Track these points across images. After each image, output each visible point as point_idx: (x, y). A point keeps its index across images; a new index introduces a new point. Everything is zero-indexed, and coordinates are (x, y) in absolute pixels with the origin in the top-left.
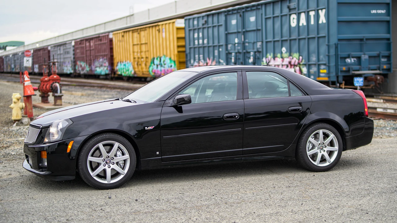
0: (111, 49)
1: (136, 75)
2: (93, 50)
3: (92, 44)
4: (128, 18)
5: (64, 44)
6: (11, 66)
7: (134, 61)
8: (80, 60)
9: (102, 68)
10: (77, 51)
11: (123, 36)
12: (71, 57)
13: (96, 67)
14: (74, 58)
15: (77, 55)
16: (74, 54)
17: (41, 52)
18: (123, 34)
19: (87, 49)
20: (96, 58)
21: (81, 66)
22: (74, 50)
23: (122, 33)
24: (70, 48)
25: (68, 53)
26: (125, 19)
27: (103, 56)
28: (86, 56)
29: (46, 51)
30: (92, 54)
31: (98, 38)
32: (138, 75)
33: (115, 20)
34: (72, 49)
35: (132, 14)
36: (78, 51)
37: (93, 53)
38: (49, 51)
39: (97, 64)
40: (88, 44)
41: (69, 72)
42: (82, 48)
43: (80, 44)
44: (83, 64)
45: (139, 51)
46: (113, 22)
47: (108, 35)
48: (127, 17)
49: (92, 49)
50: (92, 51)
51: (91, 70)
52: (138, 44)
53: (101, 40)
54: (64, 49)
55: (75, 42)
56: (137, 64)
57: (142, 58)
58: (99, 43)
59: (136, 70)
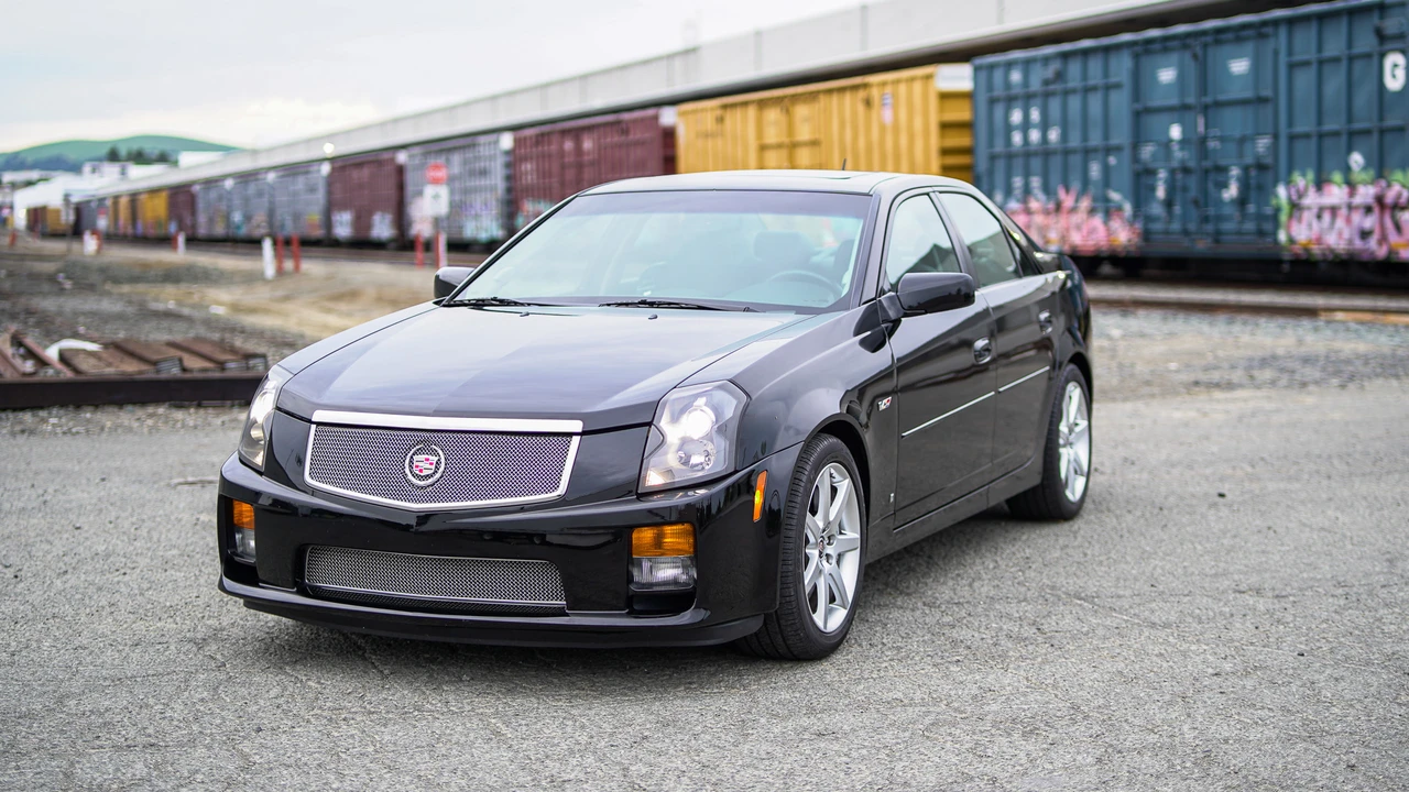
0: (669, 161)
2: (592, 163)
3: (586, 145)
4: (678, 63)
5: (465, 142)
6: (227, 217)
8: (533, 196)
10: (523, 168)
11: (720, 120)
12: (493, 189)
14: (509, 190)
15: (521, 181)
16: (509, 178)
17: (366, 172)
18: (719, 112)
19: (567, 160)
22: (508, 165)
23: (712, 109)
24: (492, 158)
25: (484, 173)
26: (664, 64)
29: (389, 169)
31: (613, 124)
33: (624, 68)
34: (502, 160)
35: (690, 44)
36: (528, 167)
38: (400, 170)
40: (569, 146)
41: (483, 236)
42: (546, 156)
43: (537, 144)
47: (656, 118)
48: (671, 57)
52: (779, 146)
53: (625, 132)
54: (465, 162)
55: (516, 138)
58: (616, 139)
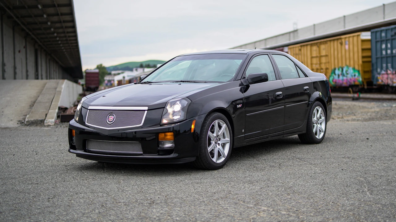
11: (300, 50)
18: (300, 48)
23: (298, 47)
45: (318, 62)
46: (275, 38)
47: (283, 50)
48: (290, 33)
52: (317, 57)
57: (322, 69)
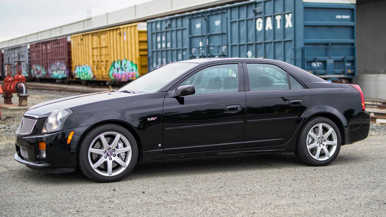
0: (69, 53)
1: (95, 79)
2: (50, 53)
3: (48, 48)
4: (86, 22)
5: (19, 47)
7: (93, 65)
8: (35, 64)
9: (59, 72)
11: (82, 39)
12: (26, 61)
13: (53, 71)
14: (29, 62)
15: (32, 59)
16: (29, 58)
18: (82, 37)
19: (43, 52)
20: (53, 61)
21: (37, 70)
22: (29, 54)
23: (81, 36)
24: (25, 52)
25: (23, 56)
26: (82, 23)
27: (60, 60)
28: (42, 59)
30: (48, 58)
31: (55, 41)
32: (98, 79)
33: (71, 24)
34: (27, 52)
35: (89, 18)
36: (34, 54)
37: (49, 56)
38: (3, 55)
39: (53, 67)
40: (44, 47)
42: (39, 51)
43: (36, 47)
44: (39, 68)
45: (99, 54)
46: (70, 26)
47: (66, 39)
48: (84, 21)
49: (48, 52)
50: (48, 55)
51: (47, 74)
52: (97, 48)
53: (58, 43)
54: (18, 53)
55: (30, 46)
56: (97, 68)
57: (102, 61)
58: (57, 46)
59: (96, 73)
